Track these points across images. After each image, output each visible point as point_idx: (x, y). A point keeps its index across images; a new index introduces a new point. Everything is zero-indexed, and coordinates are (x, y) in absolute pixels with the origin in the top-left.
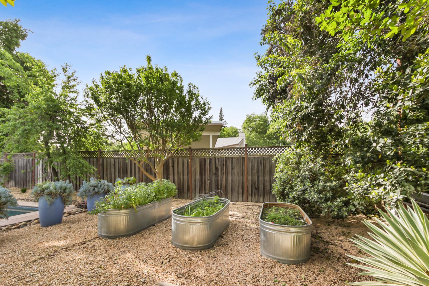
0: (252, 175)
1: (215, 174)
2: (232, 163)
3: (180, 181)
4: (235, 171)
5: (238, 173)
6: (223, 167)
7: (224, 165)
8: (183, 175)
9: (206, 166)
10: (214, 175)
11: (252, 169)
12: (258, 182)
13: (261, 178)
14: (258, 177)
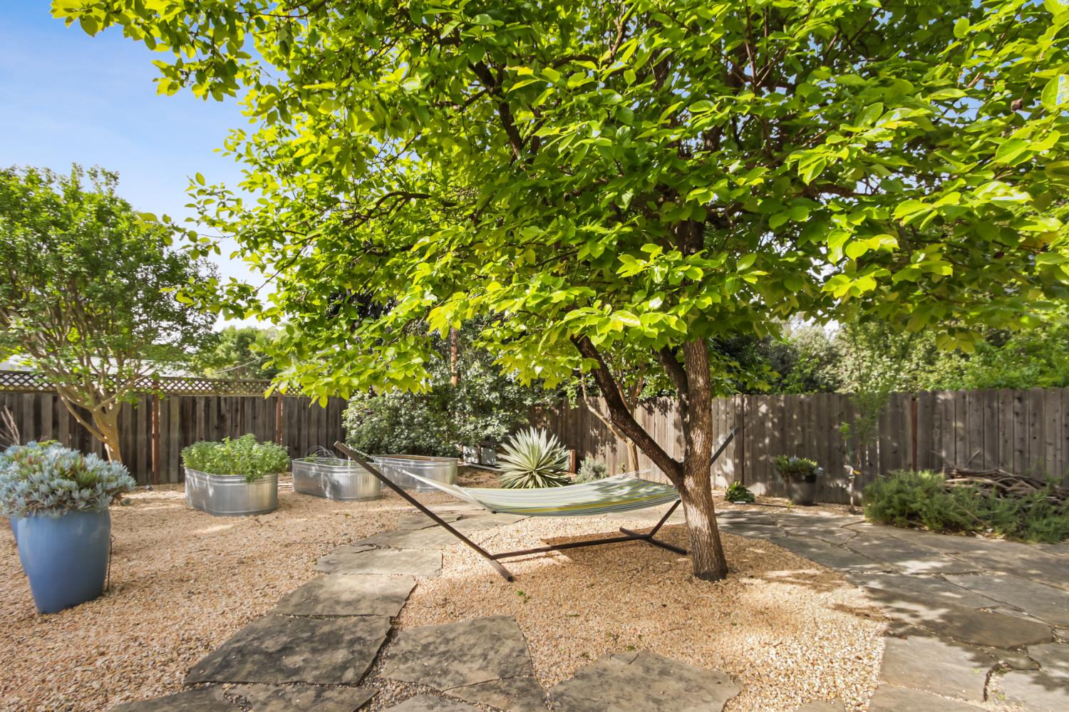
0: (290, 426)
1: (217, 428)
2: (254, 407)
3: (127, 447)
4: (260, 421)
5: (264, 425)
6: (237, 414)
7: (237, 410)
8: (135, 433)
9: (198, 414)
10: (215, 431)
11: (290, 417)
12: (299, 439)
13: (304, 432)
14: (299, 430)
